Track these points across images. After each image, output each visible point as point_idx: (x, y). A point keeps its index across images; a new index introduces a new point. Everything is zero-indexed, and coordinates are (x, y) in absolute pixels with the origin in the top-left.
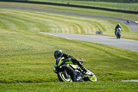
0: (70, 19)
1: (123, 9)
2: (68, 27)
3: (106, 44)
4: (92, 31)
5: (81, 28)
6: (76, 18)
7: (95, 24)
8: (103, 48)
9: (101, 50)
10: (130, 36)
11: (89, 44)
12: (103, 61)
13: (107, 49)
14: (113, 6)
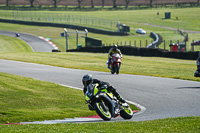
14: (6, 16)
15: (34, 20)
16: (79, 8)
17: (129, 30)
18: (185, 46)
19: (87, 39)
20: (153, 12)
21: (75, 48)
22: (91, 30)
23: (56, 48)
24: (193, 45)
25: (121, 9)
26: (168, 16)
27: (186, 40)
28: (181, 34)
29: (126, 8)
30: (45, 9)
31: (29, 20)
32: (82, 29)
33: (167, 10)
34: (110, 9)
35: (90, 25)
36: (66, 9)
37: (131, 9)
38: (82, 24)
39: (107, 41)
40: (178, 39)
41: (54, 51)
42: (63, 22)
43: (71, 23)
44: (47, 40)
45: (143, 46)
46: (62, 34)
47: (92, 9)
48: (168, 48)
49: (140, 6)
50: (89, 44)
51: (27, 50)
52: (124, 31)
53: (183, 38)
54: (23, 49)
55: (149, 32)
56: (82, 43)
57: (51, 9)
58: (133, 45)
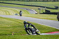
0: (4, 9)
1: (26, 4)
2: (3, 12)
3: (19, 19)
4: (13, 14)
5: (9, 12)
6: (6, 8)
7: (15, 11)
8: (18, 21)
9: (17, 22)
10: (29, 16)
11: (12, 19)
12: (18, 26)
13: (20, 21)
14: (22, 3)
15: (30, 5)
16: (43, 1)
17: (58, 8)
19: (46, 10)
21: (42, 13)
22: (47, 8)
23: (37, 13)
25: (56, 1)
30: (33, 1)
31: (29, 4)
32: (44, 7)
34: (53, 2)
35: (47, 6)
38: (44, 6)
39: (52, 11)
41: (36, 14)
42: (39, 5)
43: (41, 5)
44: (34, 10)
46: (39, 9)
47: (47, 1)
50: (46, 12)
51: (28, 13)
54: (27, 13)
56: (44, 11)
57: (35, 1)
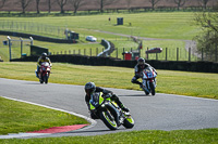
16: (23, 14)
17: (78, 37)
18: (139, 54)
19: (33, 48)
20: (104, 17)
21: (19, 57)
24: (147, 52)
26: (120, 22)
27: (140, 47)
28: (135, 41)
29: (75, 14)
32: (27, 36)
33: (120, 16)
34: (57, 15)
35: (35, 32)
36: (9, 15)
37: (80, 14)
38: (27, 31)
39: (54, 49)
40: (131, 46)
42: (6, 29)
43: (15, 30)
45: (94, 55)
46: (5, 43)
47: (38, 14)
48: (121, 57)
49: (89, 12)
50: (34, 53)
52: (73, 39)
53: (137, 46)
55: (100, 39)
56: (27, 51)
58: (82, 54)
